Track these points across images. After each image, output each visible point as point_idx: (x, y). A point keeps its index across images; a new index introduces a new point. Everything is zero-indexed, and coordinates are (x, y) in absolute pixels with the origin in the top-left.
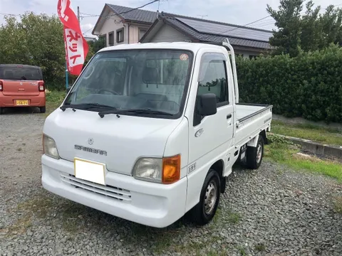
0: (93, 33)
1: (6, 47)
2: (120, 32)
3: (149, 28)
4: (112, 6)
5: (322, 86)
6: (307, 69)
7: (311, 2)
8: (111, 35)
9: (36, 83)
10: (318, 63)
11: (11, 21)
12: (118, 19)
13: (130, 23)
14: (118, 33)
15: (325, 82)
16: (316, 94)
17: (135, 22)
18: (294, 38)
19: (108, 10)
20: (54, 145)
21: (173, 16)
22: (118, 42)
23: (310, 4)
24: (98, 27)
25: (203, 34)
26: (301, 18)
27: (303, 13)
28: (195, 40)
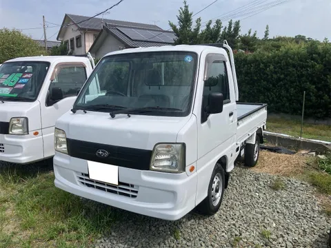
0: (57, 39)
2: (78, 38)
3: (98, 34)
4: (73, 16)
8: (72, 41)
12: (75, 28)
13: (85, 31)
14: (77, 39)
17: (89, 30)
19: (68, 19)
21: (115, 26)
22: (78, 47)
23: (199, 20)
24: (61, 34)
25: (136, 41)
26: (192, 30)
27: (193, 26)
28: (128, 47)
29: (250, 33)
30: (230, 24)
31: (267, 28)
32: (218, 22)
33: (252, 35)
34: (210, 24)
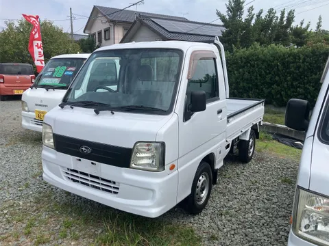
0: (84, 32)
1: (7, 48)
2: (107, 31)
3: (130, 27)
4: (101, 8)
5: (247, 75)
6: (238, 63)
7: (252, 7)
8: (100, 33)
9: (29, 77)
10: (244, 58)
11: (10, 26)
12: (104, 20)
13: (115, 23)
14: (105, 31)
15: (249, 73)
16: (243, 82)
17: (119, 22)
18: (236, 38)
19: (96, 11)
20: (27, 106)
21: (149, 17)
22: (106, 40)
23: (251, 9)
24: (89, 26)
25: (173, 33)
26: (243, 21)
27: (244, 17)
28: (165, 39)
29: (302, 24)
30: (283, 13)
31: (320, 19)
32: (271, 11)
33: (304, 26)
34: (260, 13)
